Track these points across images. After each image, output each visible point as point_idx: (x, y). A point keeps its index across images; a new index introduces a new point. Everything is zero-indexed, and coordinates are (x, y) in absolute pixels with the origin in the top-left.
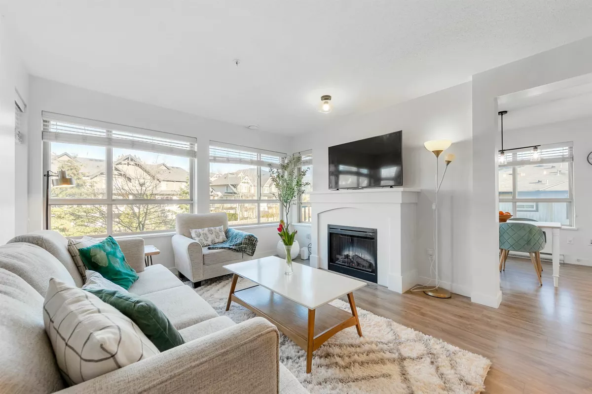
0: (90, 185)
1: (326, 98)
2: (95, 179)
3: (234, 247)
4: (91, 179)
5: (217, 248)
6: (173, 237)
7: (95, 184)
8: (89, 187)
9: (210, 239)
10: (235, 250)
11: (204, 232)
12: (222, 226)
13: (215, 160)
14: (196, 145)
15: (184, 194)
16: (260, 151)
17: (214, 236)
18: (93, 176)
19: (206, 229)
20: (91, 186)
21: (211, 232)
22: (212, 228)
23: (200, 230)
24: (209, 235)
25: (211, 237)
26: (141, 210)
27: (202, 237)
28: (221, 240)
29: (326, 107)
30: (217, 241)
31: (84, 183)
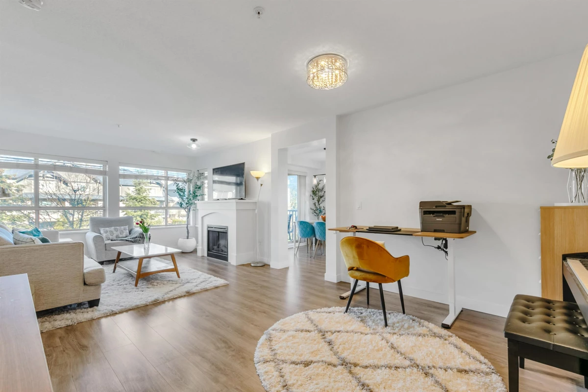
0: (16, 190)
1: (194, 140)
2: (21, 183)
3: (130, 240)
4: (17, 182)
5: (118, 240)
6: (87, 234)
7: (23, 188)
8: (15, 191)
9: (115, 235)
10: (131, 241)
11: (111, 230)
12: (127, 226)
13: (125, 176)
14: (107, 166)
15: (131, 200)
16: (166, 169)
17: (118, 232)
18: (21, 179)
19: (113, 228)
20: (18, 191)
21: (116, 230)
22: (118, 227)
23: (107, 229)
24: (115, 232)
25: (115, 234)
26: (75, 217)
27: (108, 233)
28: (124, 235)
29: (194, 146)
30: (121, 236)
31: (9, 187)
